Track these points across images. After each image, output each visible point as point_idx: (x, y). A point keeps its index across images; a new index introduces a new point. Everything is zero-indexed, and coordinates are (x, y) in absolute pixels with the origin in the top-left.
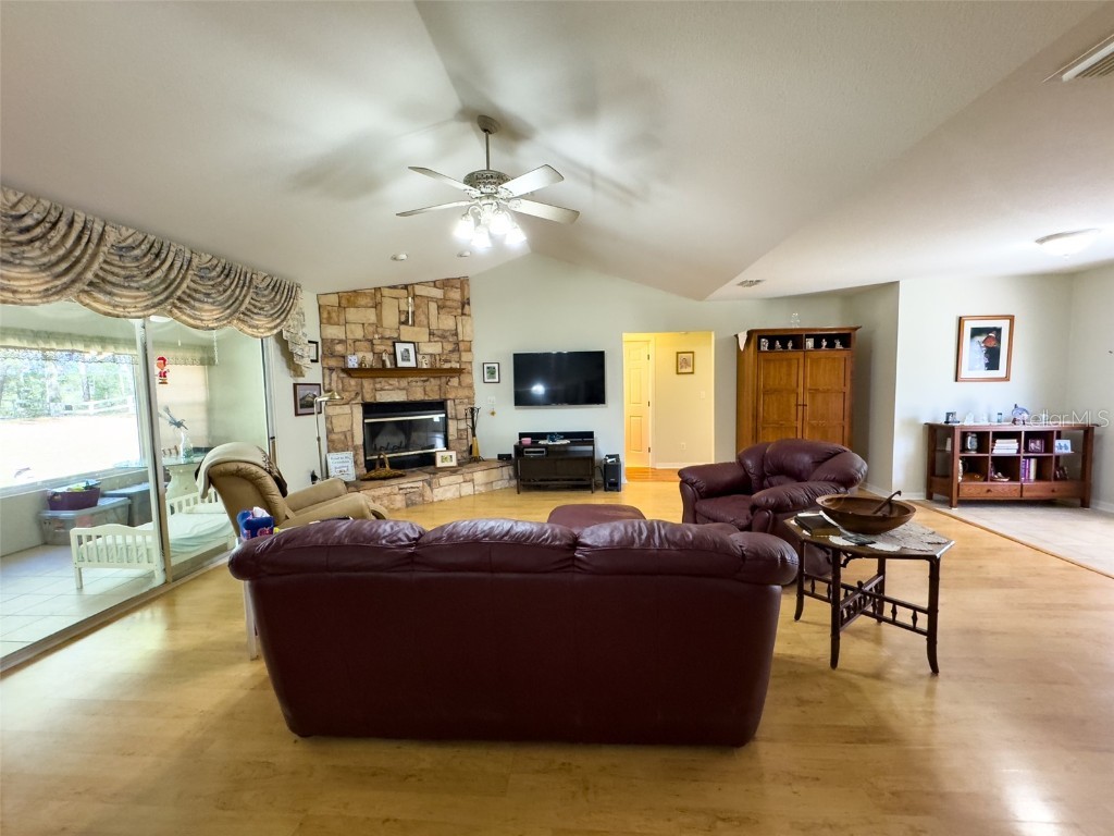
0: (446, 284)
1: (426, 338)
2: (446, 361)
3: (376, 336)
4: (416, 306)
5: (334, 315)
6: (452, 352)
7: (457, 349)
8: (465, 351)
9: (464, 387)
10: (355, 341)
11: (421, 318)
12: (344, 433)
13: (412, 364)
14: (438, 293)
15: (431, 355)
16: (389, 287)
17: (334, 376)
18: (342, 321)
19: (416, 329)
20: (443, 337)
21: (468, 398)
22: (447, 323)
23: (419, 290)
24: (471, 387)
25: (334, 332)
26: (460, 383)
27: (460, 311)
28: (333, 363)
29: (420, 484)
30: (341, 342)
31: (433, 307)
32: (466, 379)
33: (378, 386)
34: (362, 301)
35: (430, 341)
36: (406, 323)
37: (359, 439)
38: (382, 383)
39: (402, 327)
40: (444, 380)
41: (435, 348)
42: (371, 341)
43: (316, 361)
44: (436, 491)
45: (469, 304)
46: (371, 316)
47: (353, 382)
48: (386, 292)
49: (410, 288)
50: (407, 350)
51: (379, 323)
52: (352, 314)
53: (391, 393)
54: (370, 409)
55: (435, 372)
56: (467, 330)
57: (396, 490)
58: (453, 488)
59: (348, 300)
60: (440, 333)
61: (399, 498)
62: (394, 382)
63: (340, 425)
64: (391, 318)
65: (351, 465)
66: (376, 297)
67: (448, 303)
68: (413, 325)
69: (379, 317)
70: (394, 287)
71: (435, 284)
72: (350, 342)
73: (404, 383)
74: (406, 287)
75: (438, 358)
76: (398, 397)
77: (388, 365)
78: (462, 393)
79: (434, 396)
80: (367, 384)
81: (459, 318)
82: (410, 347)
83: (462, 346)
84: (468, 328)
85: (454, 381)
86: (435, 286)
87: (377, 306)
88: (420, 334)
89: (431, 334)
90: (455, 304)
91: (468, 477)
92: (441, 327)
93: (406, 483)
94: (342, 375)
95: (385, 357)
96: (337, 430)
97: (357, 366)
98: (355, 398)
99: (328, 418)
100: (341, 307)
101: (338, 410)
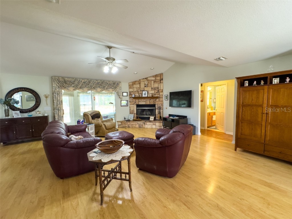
0: (156, 76)
1: (150, 89)
2: (156, 95)
3: (139, 90)
4: (148, 82)
5: (131, 87)
6: (157, 92)
7: (158, 91)
8: (161, 92)
9: (160, 101)
10: (135, 91)
11: (150, 85)
12: (132, 110)
13: (146, 96)
14: (154, 79)
15: (152, 93)
16: (143, 79)
17: (131, 99)
18: (133, 87)
19: (148, 88)
20: (155, 89)
21: (161, 104)
22: (156, 85)
23: (149, 79)
24: (162, 101)
25: (131, 90)
26: (159, 100)
27: (160, 82)
28: (131, 96)
29: (142, 123)
30: (132, 92)
31: (153, 82)
32: (161, 99)
33: (139, 101)
34: (137, 83)
35: (151, 90)
36: (146, 87)
37: (135, 112)
38: (140, 100)
39: (145, 88)
40: (155, 99)
41: (153, 92)
42: (138, 91)
43: (127, 96)
44: (146, 125)
45: (162, 80)
46: (138, 86)
47: (134, 100)
48: (141, 80)
49: (147, 79)
50: (145, 93)
51: (140, 87)
52: (135, 86)
53: (142, 103)
54: (138, 106)
55: (153, 97)
56: (161, 87)
57: (137, 123)
58: (150, 126)
59: (134, 83)
60: (154, 88)
61: (137, 125)
62: (143, 100)
63: (132, 109)
64: (142, 86)
65: (133, 117)
66: (139, 82)
67: (156, 81)
68: (148, 87)
69: (140, 86)
70: (144, 79)
71: (153, 76)
72: (134, 92)
73: (145, 100)
74: (146, 78)
75: (153, 94)
76: (144, 103)
77: (141, 96)
78: (160, 103)
79: (152, 103)
80: (137, 100)
81: (159, 84)
82: (146, 92)
83: (160, 91)
84: (161, 86)
85: (158, 100)
86: (153, 77)
87: (140, 83)
88: (149, 89)
89: (152, 88)
90: (158, 81)
91: (154, 124)
92: (154, 86)
93: (139, 122)
94: (132, 99)
95: (140, 95)
96: (131, 110)
97: (134, 97)
98: (135, 103)
99: (130, 107)
100: (133, 85)
101: (132, 106)
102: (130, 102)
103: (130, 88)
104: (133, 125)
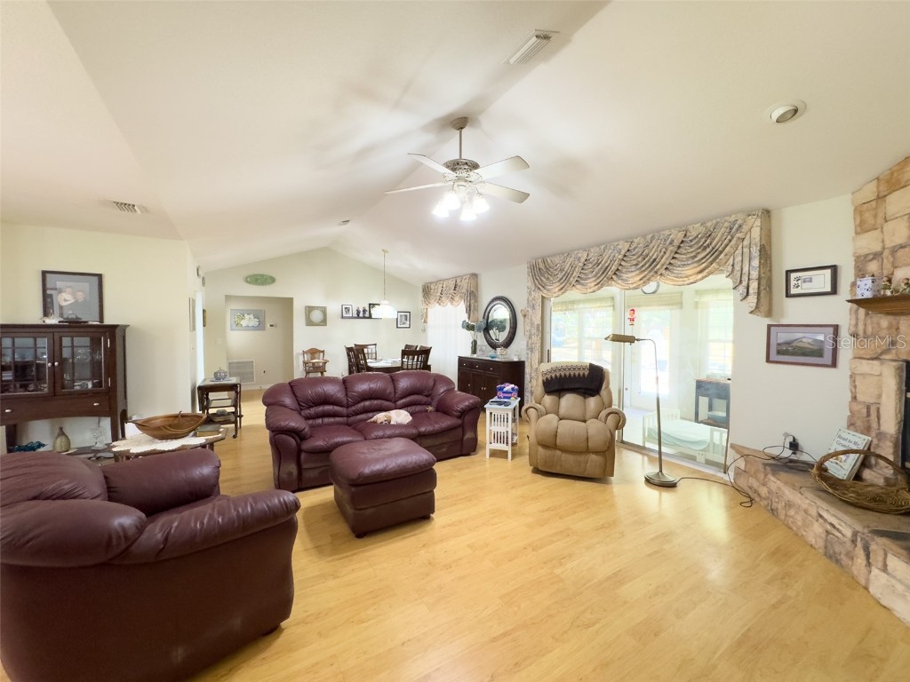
5: (870, 216)
10: (895, 249)
12: (868, 406)
17: (861, 312)
18: (880, 220)
25: (871, 242)
43: (833, 293)
47: (884, 321)
52: (894, 203)
57: (813, 512)
59: (889, 183)
63: (866, 393)
72: (886, 253)
96: (860, 397)
97: (868, 295)
98: (887, 351)
99: (853, 377)
100: (881, 198)
101: (865, 367)
102: (855, 335)
103: (862, 228)
104: (792, 512)
